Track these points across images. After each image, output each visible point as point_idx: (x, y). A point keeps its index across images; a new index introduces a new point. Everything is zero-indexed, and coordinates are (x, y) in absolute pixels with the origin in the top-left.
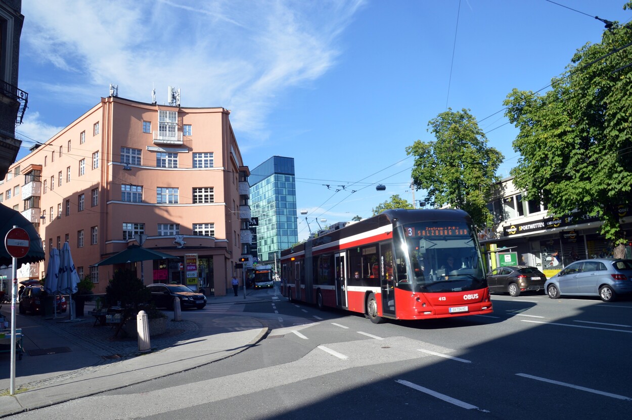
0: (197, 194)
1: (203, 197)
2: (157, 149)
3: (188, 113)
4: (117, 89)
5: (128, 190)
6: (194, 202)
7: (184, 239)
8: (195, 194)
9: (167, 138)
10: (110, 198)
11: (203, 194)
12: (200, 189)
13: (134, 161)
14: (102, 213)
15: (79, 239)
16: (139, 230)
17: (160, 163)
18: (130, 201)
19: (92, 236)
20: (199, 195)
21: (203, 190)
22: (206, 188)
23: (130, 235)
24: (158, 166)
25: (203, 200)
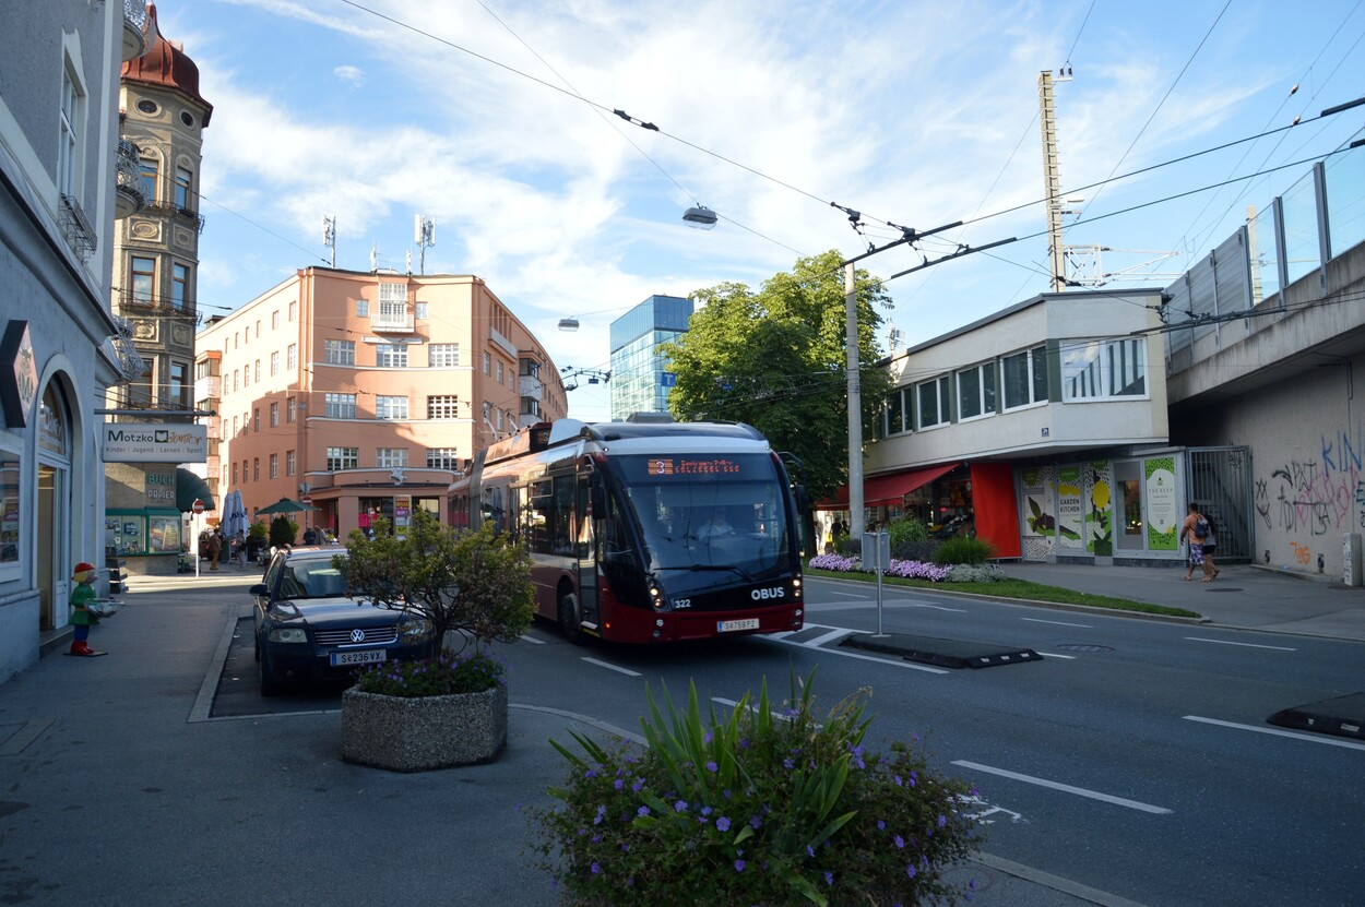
0: (435, 405)
1: (443, 410)
2: (377, 339)
3: (423, 285)
4: (334, 222)
5: (335, 400)
6: (430, 417)
7: (404, 473)
8: (432, 405)
9: (391, 324)
10: (311, 413)
11: (443, 405)
12: (439, 397)
13: (343, 357)
14: (299, 434)
15: (271, 467)
16: (350, 457)
17: (382, 360)
18: (338, 417)
19: (288, 463)
20: (437, 406)
21: (443, 399)
22: (447, 397)
23: (338, 464)
24: (379, 364)
25: (443, 414)
